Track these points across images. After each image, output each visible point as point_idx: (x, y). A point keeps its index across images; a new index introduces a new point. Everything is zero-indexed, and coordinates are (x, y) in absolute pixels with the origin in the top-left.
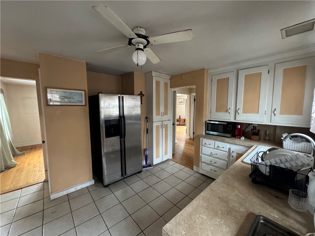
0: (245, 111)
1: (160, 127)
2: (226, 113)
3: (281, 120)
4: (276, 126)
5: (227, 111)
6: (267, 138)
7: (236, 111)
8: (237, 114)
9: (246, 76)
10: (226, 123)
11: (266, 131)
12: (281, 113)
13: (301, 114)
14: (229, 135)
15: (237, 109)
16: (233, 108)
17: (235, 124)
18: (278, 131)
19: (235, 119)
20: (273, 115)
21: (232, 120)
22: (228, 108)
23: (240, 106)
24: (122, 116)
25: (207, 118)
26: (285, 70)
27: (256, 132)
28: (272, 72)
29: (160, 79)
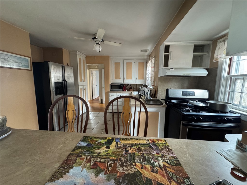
0: (127, 79)
1: (82, 90)
2: (119, 79)
3: (139, 82)
4: (137, 84)
5: (120, 79)
6: (134, 90)
7: (124, 79)
8: (124, 80)
9: (127, 63)
10: (120, 84)
11: (134, 87)
12: (139, 79)
13: (144, 79)
14: (122, 90)
15: (124, 77)
16: (122, 77)
17: (123, 85)
19: (124, 82)
20: (136, 80)
21: (122, 83)
22: (120, 77)
23: (125, 76)
24: (64, 80)
25: (111, 82)
26: (139, 63)
27: (131, 87)
28: (135, 63)
29: (81, 57)
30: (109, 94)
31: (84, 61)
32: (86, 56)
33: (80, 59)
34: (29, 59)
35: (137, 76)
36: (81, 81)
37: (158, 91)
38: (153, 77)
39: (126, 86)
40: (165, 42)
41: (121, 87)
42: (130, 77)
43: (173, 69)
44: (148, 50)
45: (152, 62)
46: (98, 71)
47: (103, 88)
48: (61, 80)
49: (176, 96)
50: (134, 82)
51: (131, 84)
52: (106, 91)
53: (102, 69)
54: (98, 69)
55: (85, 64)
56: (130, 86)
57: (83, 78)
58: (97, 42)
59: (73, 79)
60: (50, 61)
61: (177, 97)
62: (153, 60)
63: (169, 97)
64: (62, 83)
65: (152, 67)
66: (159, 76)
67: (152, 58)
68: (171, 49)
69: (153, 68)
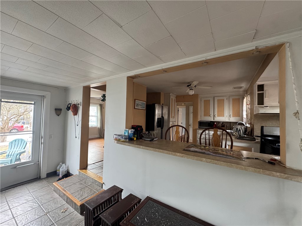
0: (218, 116)
3: (233, 119)
4: (231, 122)
5: (210, 116)
6: (227, 128)
8: (215, 117)
9: (218, 100)
10: (210, 122)
11: (227, 125)
12: (233, 117)
13: (240, 117)
16: (212, 114)
17: (213, 122)
18: (232, 125)
19: (214, 120)
20: (230, 117)
21: (212, 120)
22: (210, 114)
23: (216, 113)
24: (162, 117)
25: (199, 120)
26: (233, 99)
27: (223, 126)
28: (228, 99)
29: (173, 97)
30: (197, 131)
31: (174, 100)
32: (177, 96)
33: (172, 99)
34: (145, 102)
35: (231, 114)
36: (172, 118)
37: (254, 129)
38: (249, 115)
39: (217, 124)
40: (257, 83)
41: (211, 125)
42: (221, 114)
43: (267, 106)
44: (242, 87)
45: (247, 99)
46: (185, 108)
47: (190, 125)
48: (160, 117)
49: (273, 133)
50: (227, 120)
51: (223, 122)
52: (194, 129)
53: (190, 106)
54: (185, 106)
55: (176, 103)
56: (222, 124)
57: (173, 115)
58: (191, 88)
59: (167, 116)
60: (156, 104)
61: (274, 135)
62: (248, 97)
63: (265, 134)
64: (161, 118)
65: (247, 104)
66: (255, 113)
67: (247, 95)
68: (265, 88)
69: (249, 105)
